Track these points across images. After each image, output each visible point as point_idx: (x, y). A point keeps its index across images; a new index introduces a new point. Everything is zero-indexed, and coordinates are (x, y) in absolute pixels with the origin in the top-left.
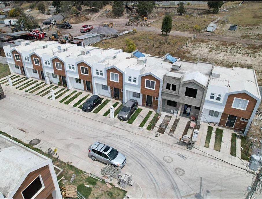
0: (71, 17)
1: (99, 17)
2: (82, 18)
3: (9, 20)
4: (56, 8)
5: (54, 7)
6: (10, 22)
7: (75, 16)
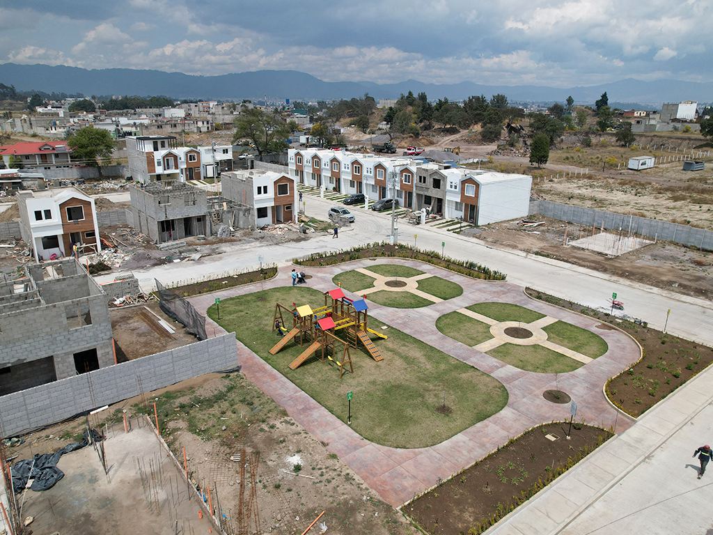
0: (403, 138)
1: (452, 141)
2: (423, 141)
3: (307, 137)
4: (389, 126)
5: (387, 124)
6: (308, 139)
7: (411, 137)
